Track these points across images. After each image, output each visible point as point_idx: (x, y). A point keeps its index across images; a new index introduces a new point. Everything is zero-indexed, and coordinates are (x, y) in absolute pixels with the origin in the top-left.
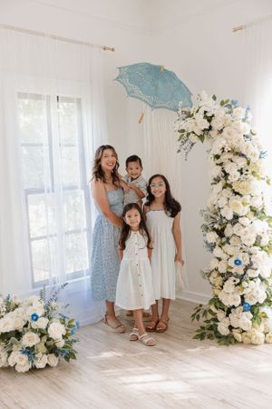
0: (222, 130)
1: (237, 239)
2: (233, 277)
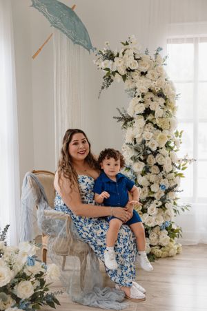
0: (146, 73)
1: (157, 168)
2: (155, 201)
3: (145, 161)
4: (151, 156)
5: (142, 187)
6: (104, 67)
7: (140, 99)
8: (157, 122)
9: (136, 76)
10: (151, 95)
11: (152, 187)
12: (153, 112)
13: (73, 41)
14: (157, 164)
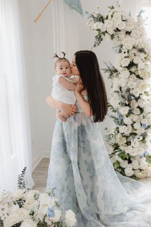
1: (138, 110)
2: (137, 136)
3: (129, 105)
4: (134, 101)
5: (126, 125)
6: (96, 28)
7: (126, 55)
8: (140, 73)
9: (122, 35)
10: (135, 51)
11: (134, 125)
12: (136, 65)
13: (70, 6)
14: (138, 107)
